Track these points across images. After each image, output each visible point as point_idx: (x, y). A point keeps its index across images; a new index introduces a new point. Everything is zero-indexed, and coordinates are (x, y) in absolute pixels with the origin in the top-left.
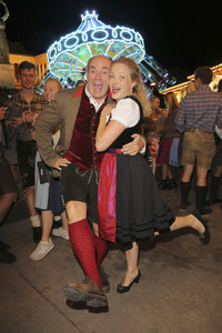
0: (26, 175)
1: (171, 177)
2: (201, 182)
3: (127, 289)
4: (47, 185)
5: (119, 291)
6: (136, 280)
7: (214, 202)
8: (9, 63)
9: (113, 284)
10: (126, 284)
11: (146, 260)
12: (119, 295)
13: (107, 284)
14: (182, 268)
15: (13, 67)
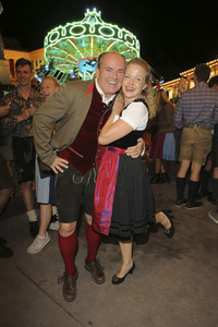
0: (22, 171)
1: (163, 171)
2: (195, 177)
3: (121, 280)
4: (48, 179)
5: (114, 282)
6: (131, 272)
7: (204, 195)
8: (4, 59)
9: (108, 275)
10: (121, 276)
11: (140, 252)
12: (114, 286)
13: (102, 275)
14: (174, 259)
15: (8, 63)
